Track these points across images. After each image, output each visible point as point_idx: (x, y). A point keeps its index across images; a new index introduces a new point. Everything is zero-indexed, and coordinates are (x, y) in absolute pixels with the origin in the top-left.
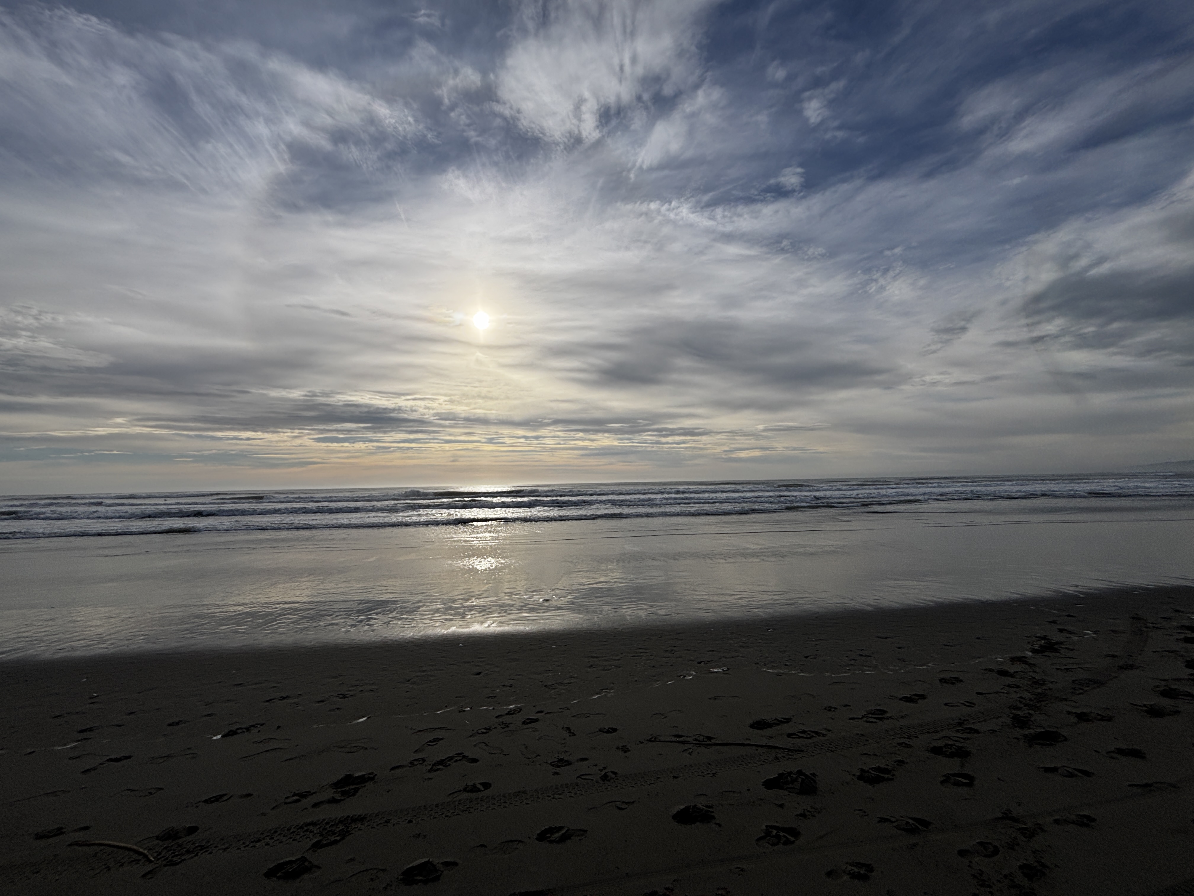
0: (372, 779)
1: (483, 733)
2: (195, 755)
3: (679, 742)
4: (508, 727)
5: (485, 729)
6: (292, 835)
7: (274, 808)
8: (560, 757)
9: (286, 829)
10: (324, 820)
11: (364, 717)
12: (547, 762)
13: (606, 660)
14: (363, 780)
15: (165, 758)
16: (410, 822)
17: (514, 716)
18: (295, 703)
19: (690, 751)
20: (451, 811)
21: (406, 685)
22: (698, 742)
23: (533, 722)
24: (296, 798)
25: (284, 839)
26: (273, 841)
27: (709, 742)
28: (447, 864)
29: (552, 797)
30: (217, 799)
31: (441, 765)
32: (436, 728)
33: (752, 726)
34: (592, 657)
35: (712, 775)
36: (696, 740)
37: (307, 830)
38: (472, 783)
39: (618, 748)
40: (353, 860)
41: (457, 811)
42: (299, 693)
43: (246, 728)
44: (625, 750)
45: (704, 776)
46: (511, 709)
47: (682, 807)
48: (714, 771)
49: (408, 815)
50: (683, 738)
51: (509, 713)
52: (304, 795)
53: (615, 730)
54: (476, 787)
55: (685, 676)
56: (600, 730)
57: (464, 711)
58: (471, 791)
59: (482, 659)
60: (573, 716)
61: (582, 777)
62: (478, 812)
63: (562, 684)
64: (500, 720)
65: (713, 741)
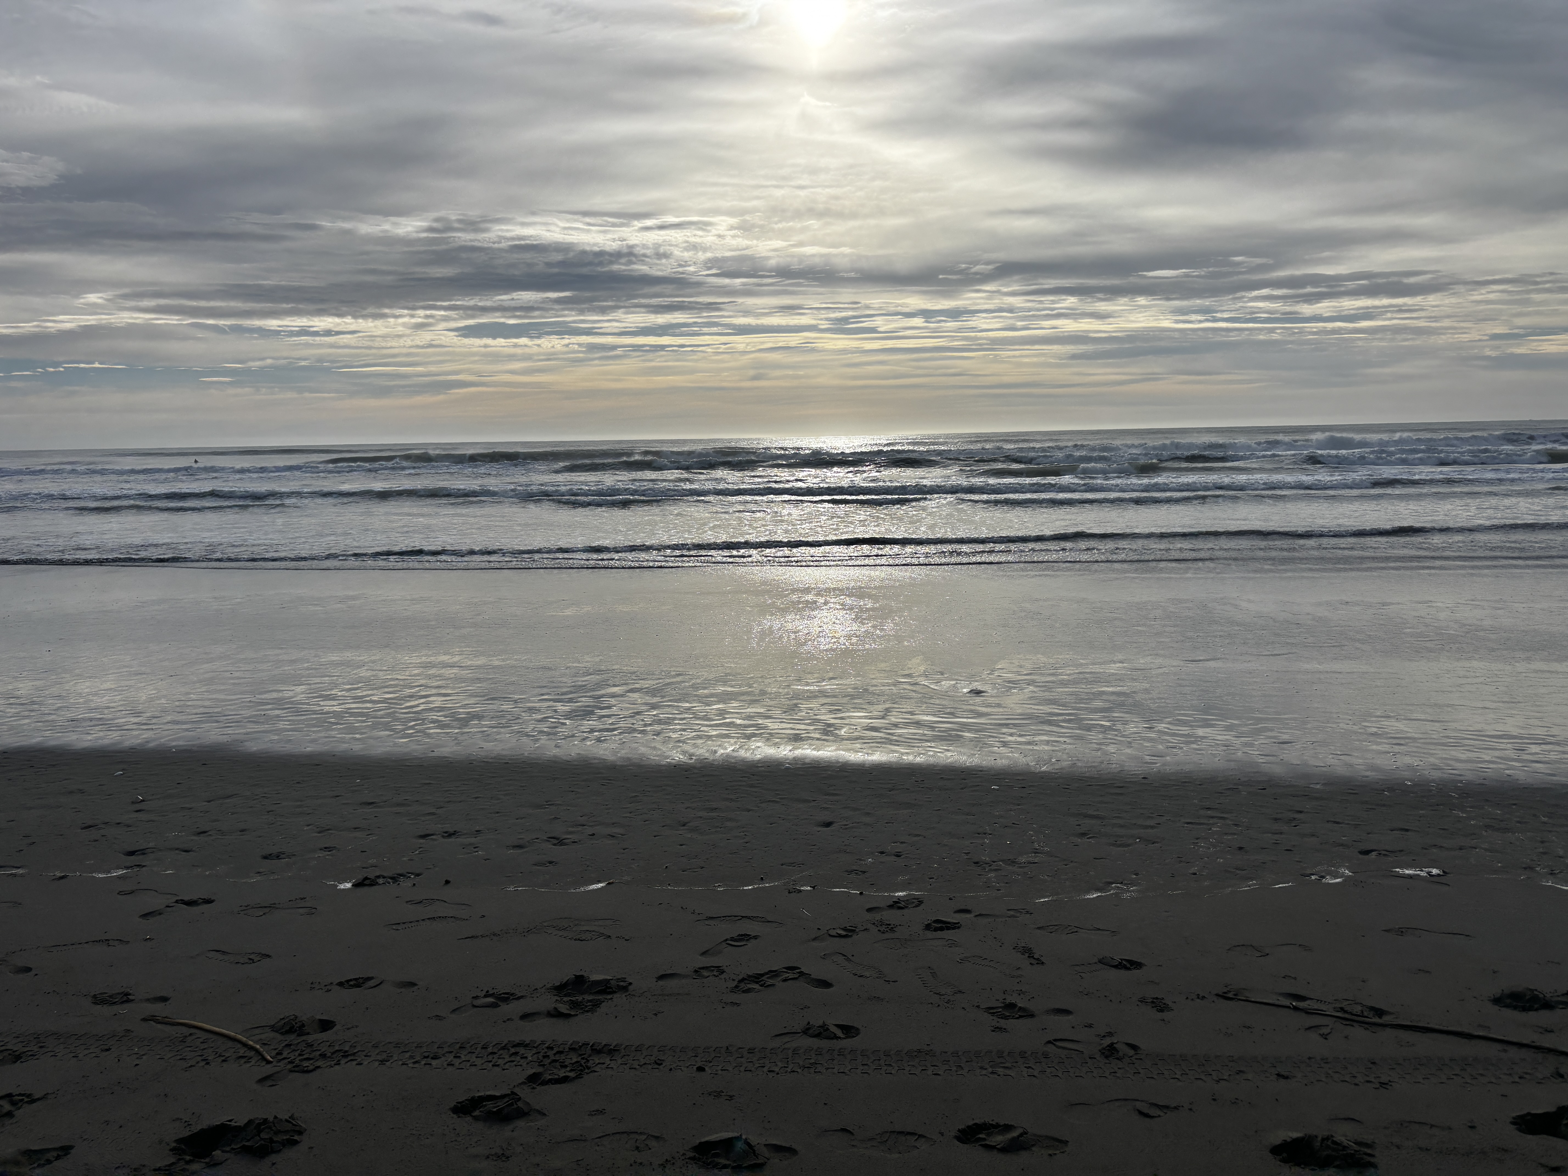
0: (625, 989)
1: (840, 936)
2: (314, 910)
3: (1296, 1008)
4: (892, 930)
5: (845, 929)
6: (490, 1058)
7: (454, 1011)
8: (1008, 1001)
9: (480, 1046)
10: (543, 1043)
11: (599, 882)
12: (978, 1007)
13: (1122, 826)
14: (606, 988)
15: (267, 910)
16: (701, 1069)
17: (905, 911)
18: (470, 844)
19: (1325, 1031)
20: (780, 1064)
21: (680, 832)
22: (1346, 1016)
23: (948, 928)
24: (490, 1000)
25: (479, 1062)
26: (459, 1061)
27: (1376, 1020)
28: (778, 1149)
29: (990, 1070)
30: (358, 983)
31: (757, 983)
32: (743, 917)
33: (1497, 1001)
34: (1087, 816)
35: (1378, 1086)
36: (1342, 1009)
37: (516, 1053)
38: (820, 1023)
39: (1142, 1000)
40: (601, 1112)
41: (791, 1066)
42: (477, 828)
43: (392, 878)
44: (1160, 1005)
45: (1356, 1084)
46: (899, 898)
47: (1295, 1135)
48: (1384, 1079)
49: (697, 1059)
50: (1308, 1002)
51: (896, 905)
52: (505, 998)
53: (1135, 965)
54: (828, 1029)
55: (1323, 877)
56: (1100, 961)
57: (800, 891)
58: (818, 1036)
59: (836, 798)
60: (1039, 928)
61: (1058, 1043)
62: (834, 1073)
63: (1013, 862)
64: (877, 916)
65: (1386, 1019)
